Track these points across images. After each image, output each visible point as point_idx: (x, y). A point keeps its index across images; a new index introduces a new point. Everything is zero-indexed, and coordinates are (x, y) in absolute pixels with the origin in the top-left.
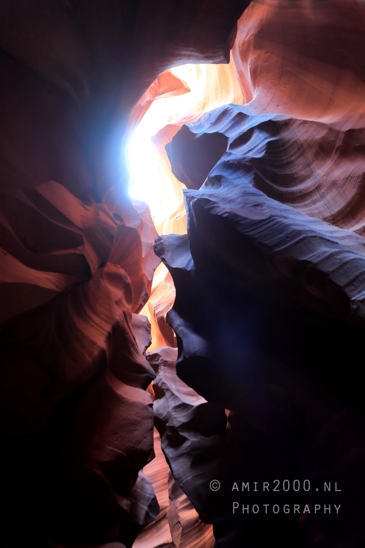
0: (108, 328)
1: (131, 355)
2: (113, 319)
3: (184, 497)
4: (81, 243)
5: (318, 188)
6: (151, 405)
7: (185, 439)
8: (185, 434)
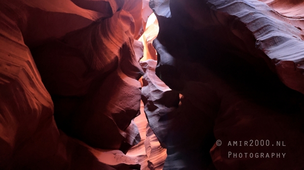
0: (121, 46)
1: (132, 61)
2: (123, 41)
3: (154, 135)
6: (140, 88)
7: (157, 108)
8: (157, 105)
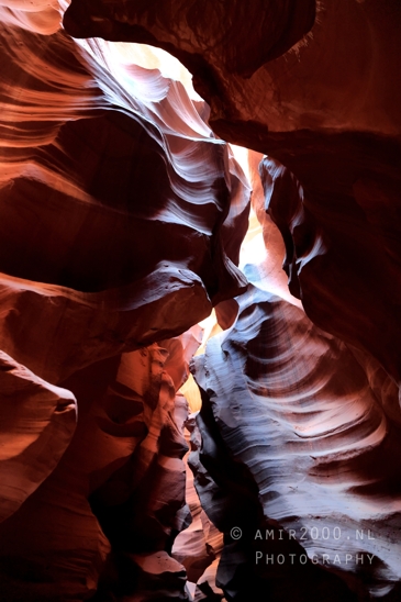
0: (158, 434)
1: (173, 437)
2: (161, 424)
4: (142, 410)
5: (292, 359)
7: (209, 481)
8: (209, 478)
